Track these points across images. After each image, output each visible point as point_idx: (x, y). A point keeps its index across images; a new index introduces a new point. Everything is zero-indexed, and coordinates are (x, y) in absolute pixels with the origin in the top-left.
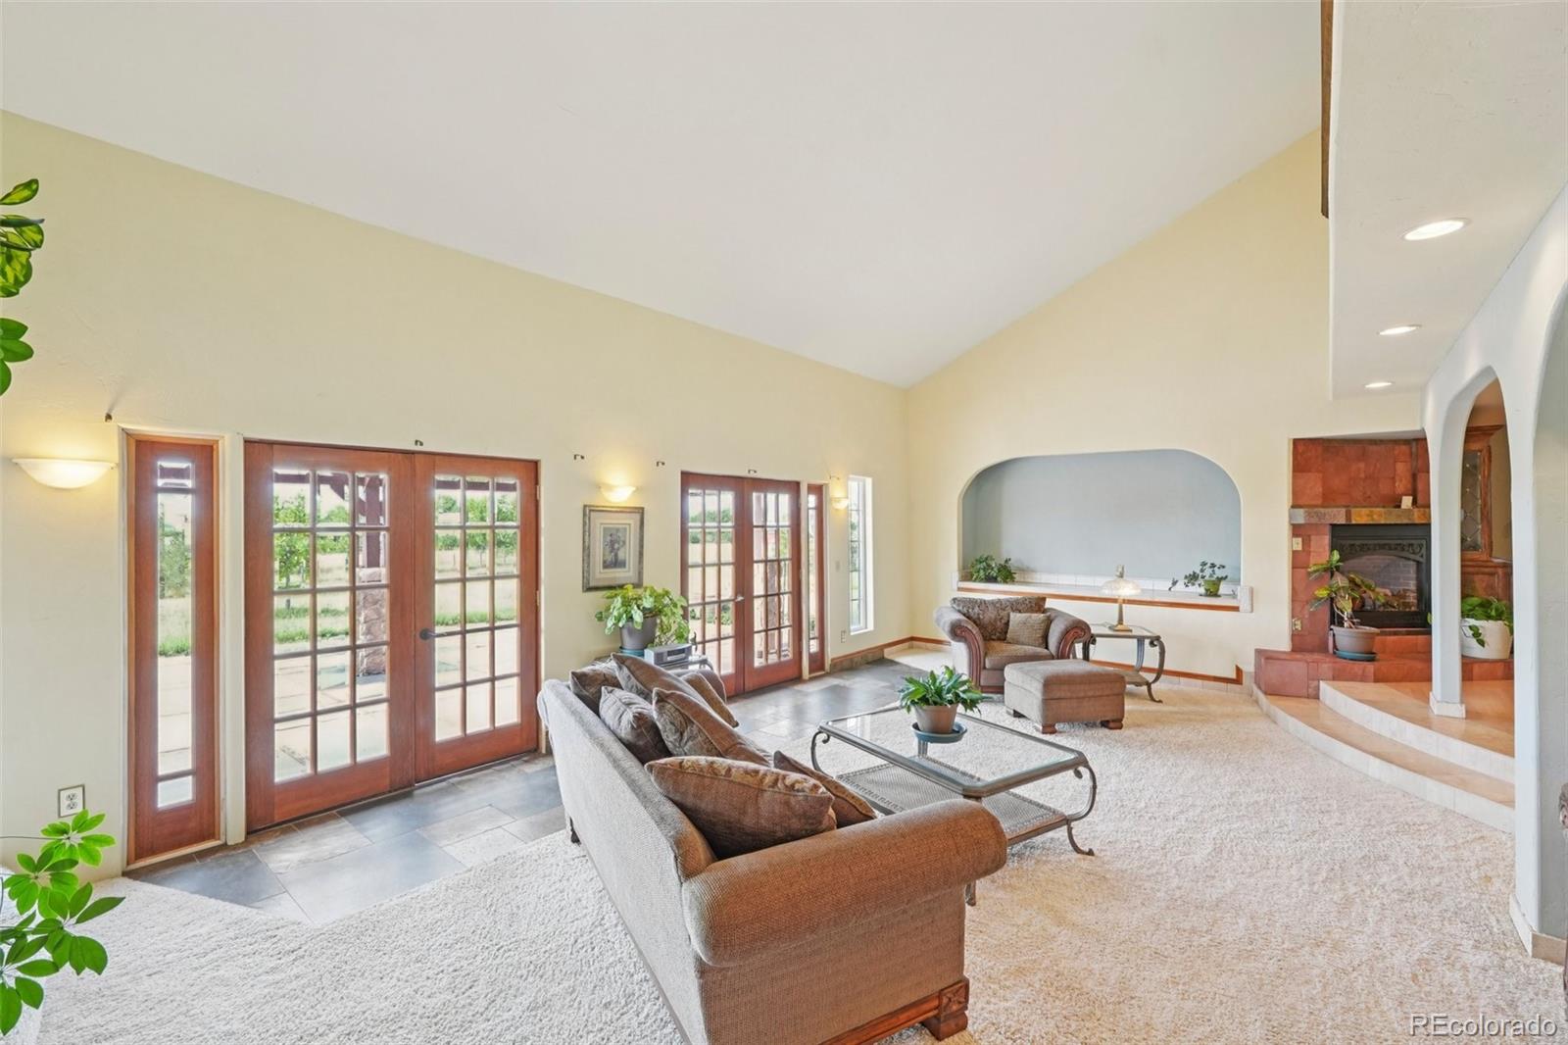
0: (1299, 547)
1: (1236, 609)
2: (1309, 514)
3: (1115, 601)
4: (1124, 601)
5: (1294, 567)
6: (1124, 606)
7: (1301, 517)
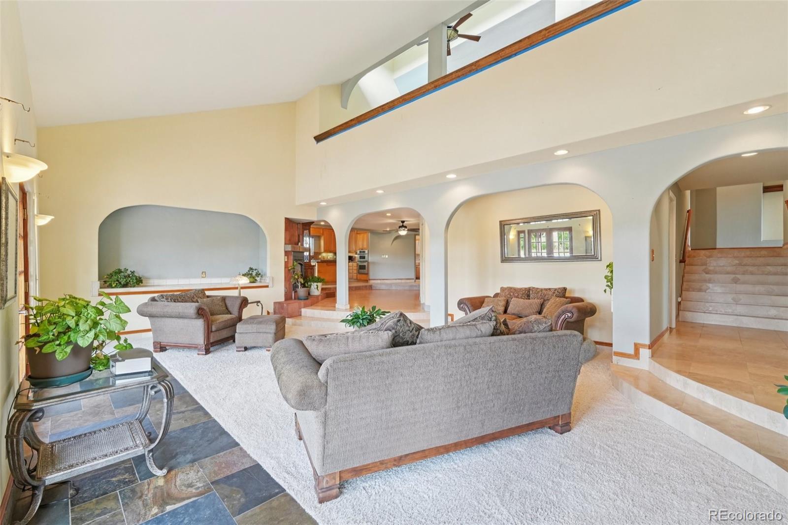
0: (286, 260)
1: (267, 286)
2: (292, 247)
3: (237, 288)
4: (242, 288)
5: (285, 268)
6: (241, 290)
7: (289, 248)
